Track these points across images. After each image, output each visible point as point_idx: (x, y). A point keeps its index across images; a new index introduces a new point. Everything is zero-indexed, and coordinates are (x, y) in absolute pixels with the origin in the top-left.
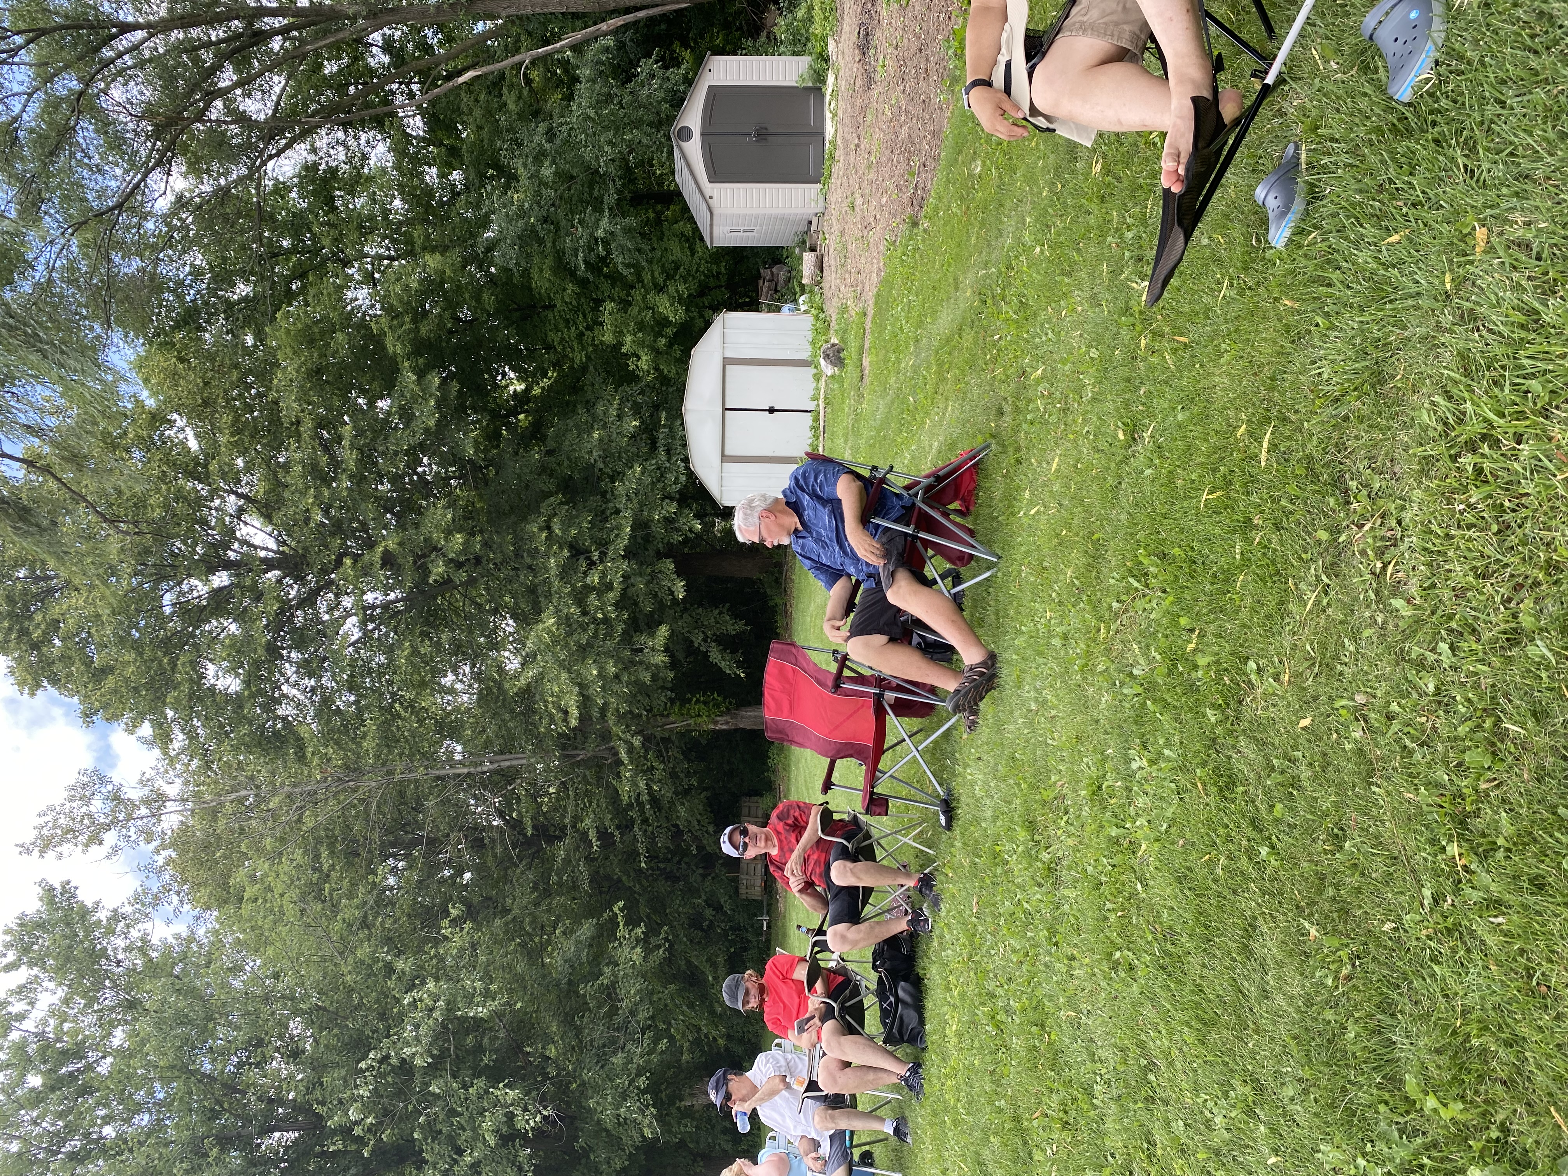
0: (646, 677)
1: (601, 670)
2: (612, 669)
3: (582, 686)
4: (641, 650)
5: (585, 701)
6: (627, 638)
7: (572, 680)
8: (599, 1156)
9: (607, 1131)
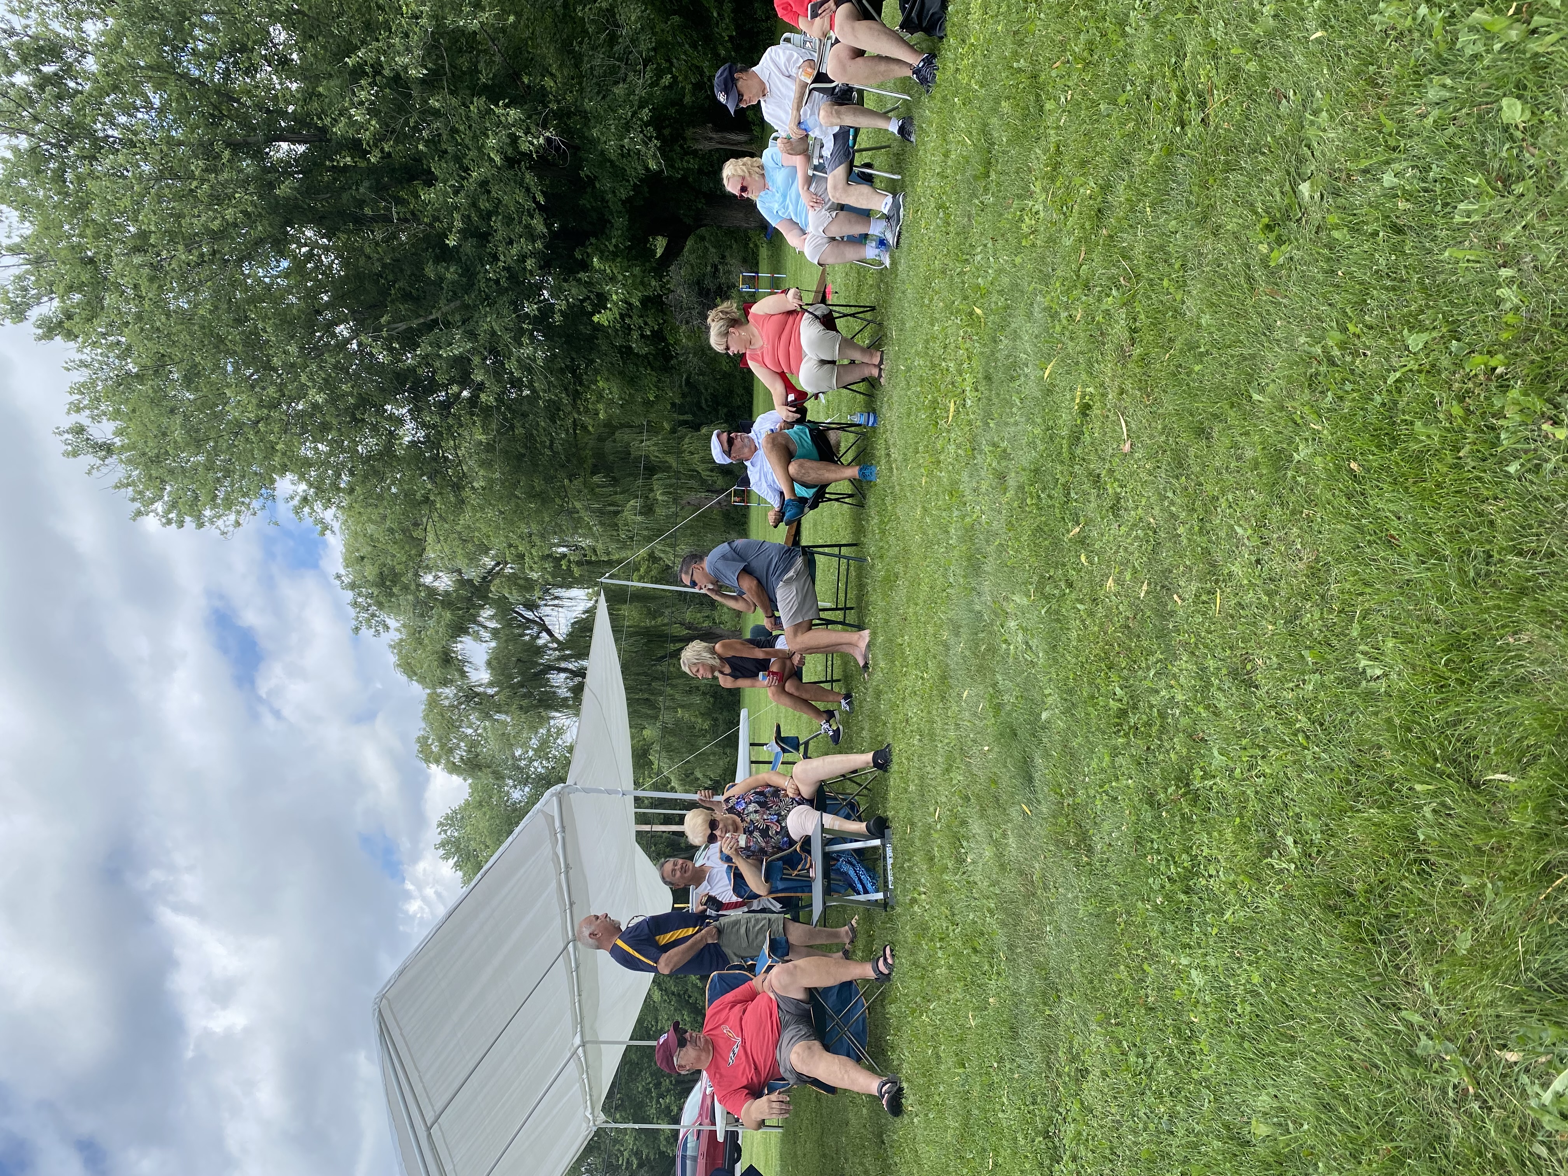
8: (605, 184)
9: (611, 161)
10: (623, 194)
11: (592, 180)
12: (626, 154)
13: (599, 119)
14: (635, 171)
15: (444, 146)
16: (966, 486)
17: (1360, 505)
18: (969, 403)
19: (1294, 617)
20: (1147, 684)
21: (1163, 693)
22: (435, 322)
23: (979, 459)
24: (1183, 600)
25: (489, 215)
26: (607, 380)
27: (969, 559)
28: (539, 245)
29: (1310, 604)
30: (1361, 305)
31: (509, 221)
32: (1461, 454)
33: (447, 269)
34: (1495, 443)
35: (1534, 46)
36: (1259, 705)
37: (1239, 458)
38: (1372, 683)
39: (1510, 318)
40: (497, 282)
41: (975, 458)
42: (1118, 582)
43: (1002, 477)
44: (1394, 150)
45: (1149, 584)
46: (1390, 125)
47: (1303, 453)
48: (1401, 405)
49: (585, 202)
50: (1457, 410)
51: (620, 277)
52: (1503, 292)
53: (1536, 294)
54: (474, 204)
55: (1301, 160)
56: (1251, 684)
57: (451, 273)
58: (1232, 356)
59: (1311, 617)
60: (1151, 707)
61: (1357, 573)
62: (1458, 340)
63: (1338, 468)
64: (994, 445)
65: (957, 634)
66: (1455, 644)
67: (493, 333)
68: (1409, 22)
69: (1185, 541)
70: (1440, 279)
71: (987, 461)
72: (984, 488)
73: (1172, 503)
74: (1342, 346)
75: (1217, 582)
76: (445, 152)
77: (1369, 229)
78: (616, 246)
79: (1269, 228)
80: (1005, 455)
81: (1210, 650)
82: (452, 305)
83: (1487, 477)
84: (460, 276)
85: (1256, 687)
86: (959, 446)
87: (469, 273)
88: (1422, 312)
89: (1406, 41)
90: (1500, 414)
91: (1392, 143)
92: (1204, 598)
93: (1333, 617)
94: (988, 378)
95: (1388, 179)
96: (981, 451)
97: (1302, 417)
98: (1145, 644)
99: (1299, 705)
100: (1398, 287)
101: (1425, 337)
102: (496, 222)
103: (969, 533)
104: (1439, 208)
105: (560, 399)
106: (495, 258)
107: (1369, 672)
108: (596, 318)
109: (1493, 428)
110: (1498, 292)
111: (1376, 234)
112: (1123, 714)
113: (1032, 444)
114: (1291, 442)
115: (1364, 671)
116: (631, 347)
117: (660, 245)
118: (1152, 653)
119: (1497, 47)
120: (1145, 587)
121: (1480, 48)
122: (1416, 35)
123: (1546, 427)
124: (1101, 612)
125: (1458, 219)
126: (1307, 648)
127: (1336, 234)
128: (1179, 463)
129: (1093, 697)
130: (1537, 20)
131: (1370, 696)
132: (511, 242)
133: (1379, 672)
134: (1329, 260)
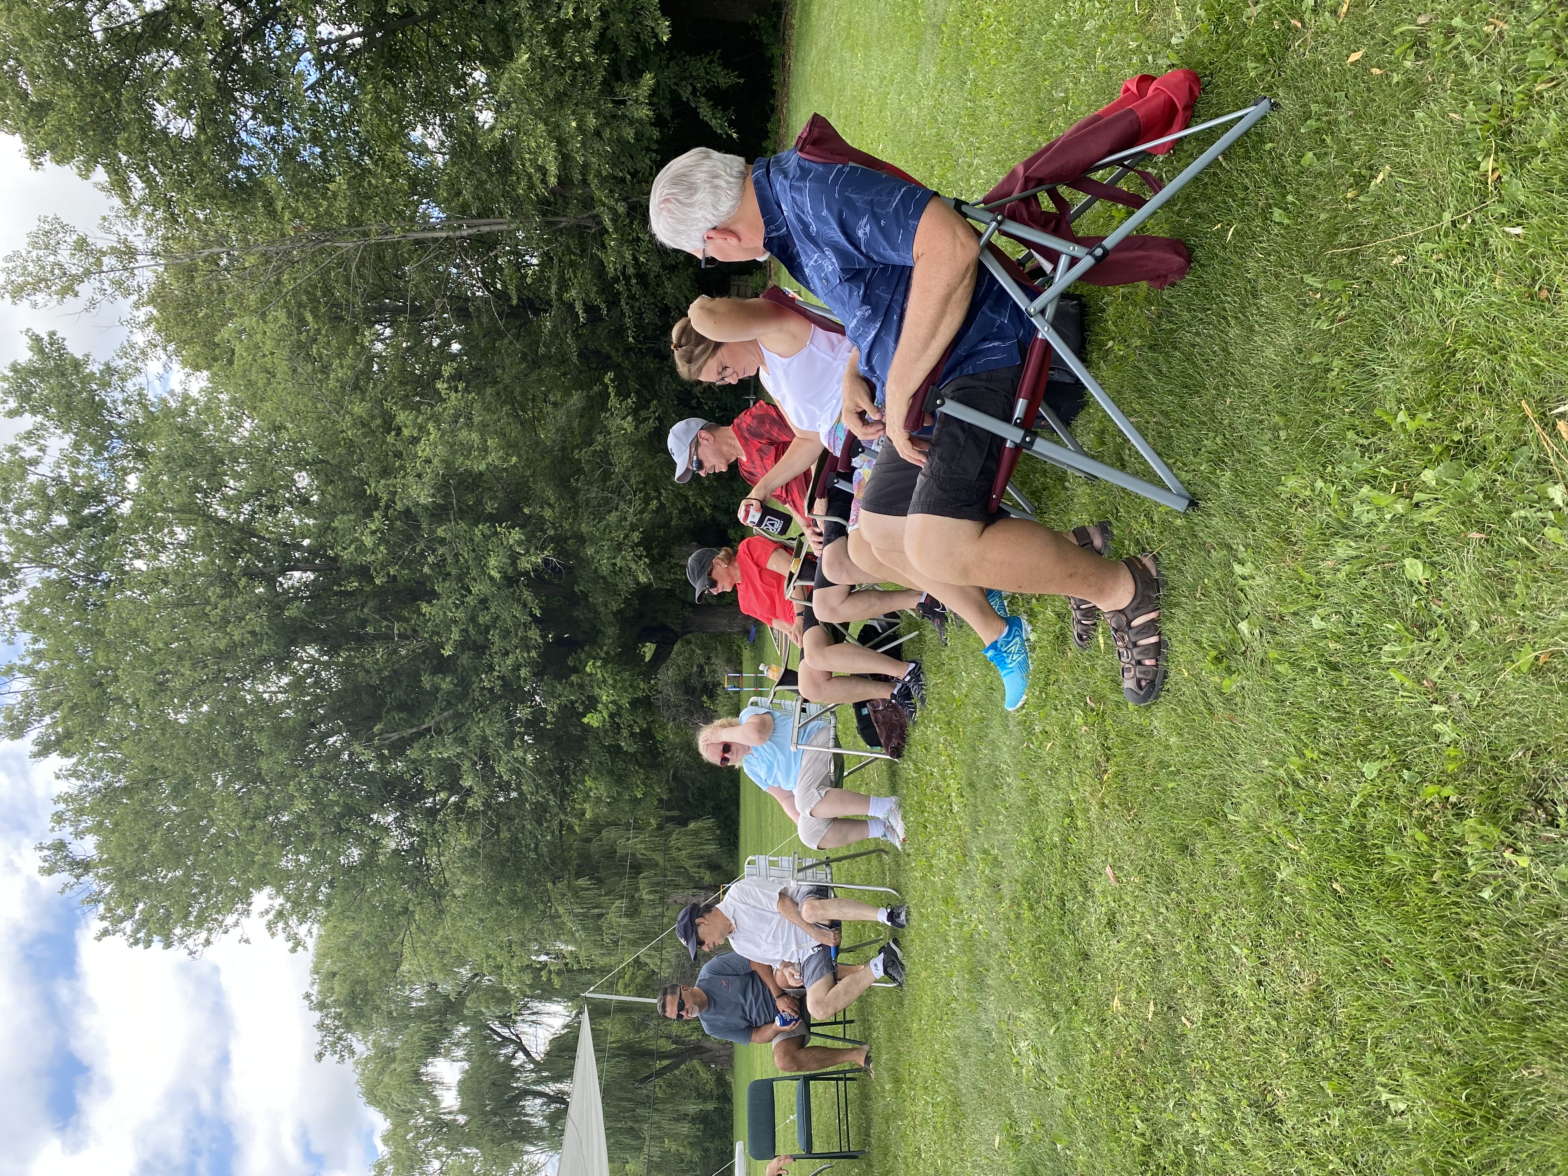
0: (629, 134)
1: (581, 121)
2: (592, 121)
3: (561, 142)
4: (623, 102)
5: (565, 159)
6: (608, 87)
7: (549, 133)
8: (597, 599)
9: (604, 578)
10: (615, 607)
11: (585, 595)
12: (616, 571)
13: (594, 541)
14: (626, 585)
15: (448, 569)
16: (961, 893)
17: (1348, 927)
18: (956, 808)
19: (1305, 1045)
20: (1167, 1116)
21: (1187, 1127)
22: (428, 730)
23: (971, 866)
24: (1192, 1023)
25: (487, 629)
26: (595, 779)
27: (971, 972)
28: (533, 654)
29: (1319, 1030)
30: (1313, 733)
31: (506, 634)
32: (1434, 879)
33: (443, 680)
34: (1464, 870)
35: (1421, 516)
36: (1286, 1144)
37: (1225, 875)
38: (1398, 1119)
39: (1452, 751)
40: (491, 690)
41: (967, 864)
42: (1126, 1003)
43: (996, 885)
44: (1317, 597)
45: (1155, 1004)
46: (1309, 577)
47: (1284, 873)
48: (1370, 827)
49: (578, 613)
50: (1421, 836)
51: (610, 682)
52: (1438, 727)
53: (1468, 729)
54: (473, 619)
55: (1237, 603)
56: (1274, 1119)
57: (446, 684)
58: (1204, 776)
59: (1322, 1043)
60: (1177, 1142)
61: (1359, 998)
62: (1409, 769)
63: (1323, 890)
64: (985, 852)
65: (965, 1055)
66: (1471, 1078)
67: (484, 739)
68: (1308, 493)
69: (1185, 962)
70: (1380, 712)
71: (980, 868)
72: (979, 894)
73: (1166, 919)
74: (1305, 770)
75: (1223, 1004)
76: (449, 574)
77: (1308, 665)
78: (607, 653)
79: (1218, 660)
80: (996, 863)
81: (1227, 1078)
82: (446, 714)
83: (1465, 902)
84: (456, 685)
85: (1281, 1121)
86: (950, 851)
87: (464, 684)
88: (1370, 742)
89: (1309, 508)
90: (1461, 841)
91: (1314, 591)
92: (1212, 1021)
93: (1345, 1046)
94: (972, 785)
95: (1317, 623)
96: (972, 858)
97: (1278, 837)
98: (1160, 1070)
99: (1329, 1142)
100: (1344, 717)
101: (1377, 765)
102: (494, 636)
103: (969, 943)
104: (1365, 649)
105: (548, 800)
106: (491, 668)
107: (1392, 1105)
108: (585, 720)
109: (1459, 854)
110: (1435, 727)
111: (1314, 670)
112: (1147, 1150)
113: (1021, 854)
114: (1271, 862)
115: (1387, 1106)
116: (619, 746)
117: (649, 650)
118: (1168, 1082)
119: (1388, 517)
120: (1152, 1008)
121: (1373, 516)
122: (1317, 503)
123: (1508, 854)
124: (1110, 1034)
125: (1384, 659)
126: (1325, 1078)
127: (1279, 668)
128: (1168, 880)
129: (1114, 1131)
130: (1418, 496)
131: (1398, 1132)
132: (507, 653)
133: (1402, 1107)
134: (1276, 691)
